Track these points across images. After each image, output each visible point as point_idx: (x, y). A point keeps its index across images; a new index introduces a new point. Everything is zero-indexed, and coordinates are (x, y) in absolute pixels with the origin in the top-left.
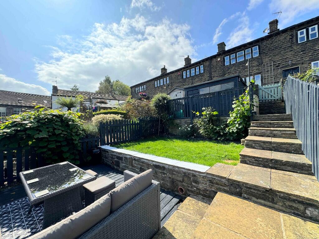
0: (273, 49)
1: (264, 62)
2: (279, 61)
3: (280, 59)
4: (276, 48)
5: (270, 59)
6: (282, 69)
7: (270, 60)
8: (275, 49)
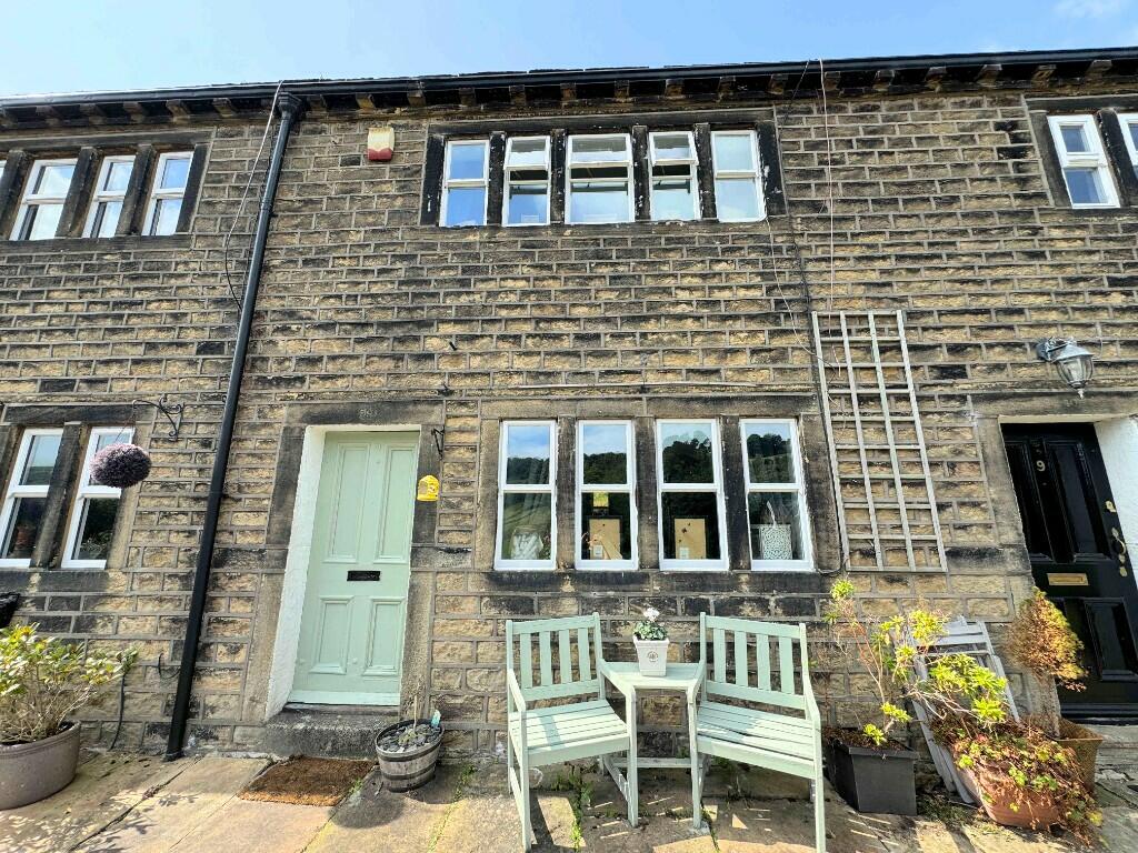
0: (883, 193)
2: (954, 320)
3: (956, 304)
4: (913, 193)
5: (874, 277)
6: (991, 408)
7: (874, 293)
8: (906, 202)
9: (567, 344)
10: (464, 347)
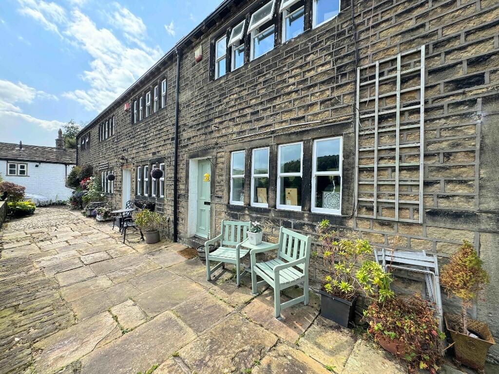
1: (370, 52)
9: (248, 118)
10: (221, 127)
